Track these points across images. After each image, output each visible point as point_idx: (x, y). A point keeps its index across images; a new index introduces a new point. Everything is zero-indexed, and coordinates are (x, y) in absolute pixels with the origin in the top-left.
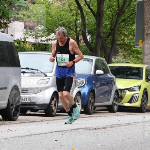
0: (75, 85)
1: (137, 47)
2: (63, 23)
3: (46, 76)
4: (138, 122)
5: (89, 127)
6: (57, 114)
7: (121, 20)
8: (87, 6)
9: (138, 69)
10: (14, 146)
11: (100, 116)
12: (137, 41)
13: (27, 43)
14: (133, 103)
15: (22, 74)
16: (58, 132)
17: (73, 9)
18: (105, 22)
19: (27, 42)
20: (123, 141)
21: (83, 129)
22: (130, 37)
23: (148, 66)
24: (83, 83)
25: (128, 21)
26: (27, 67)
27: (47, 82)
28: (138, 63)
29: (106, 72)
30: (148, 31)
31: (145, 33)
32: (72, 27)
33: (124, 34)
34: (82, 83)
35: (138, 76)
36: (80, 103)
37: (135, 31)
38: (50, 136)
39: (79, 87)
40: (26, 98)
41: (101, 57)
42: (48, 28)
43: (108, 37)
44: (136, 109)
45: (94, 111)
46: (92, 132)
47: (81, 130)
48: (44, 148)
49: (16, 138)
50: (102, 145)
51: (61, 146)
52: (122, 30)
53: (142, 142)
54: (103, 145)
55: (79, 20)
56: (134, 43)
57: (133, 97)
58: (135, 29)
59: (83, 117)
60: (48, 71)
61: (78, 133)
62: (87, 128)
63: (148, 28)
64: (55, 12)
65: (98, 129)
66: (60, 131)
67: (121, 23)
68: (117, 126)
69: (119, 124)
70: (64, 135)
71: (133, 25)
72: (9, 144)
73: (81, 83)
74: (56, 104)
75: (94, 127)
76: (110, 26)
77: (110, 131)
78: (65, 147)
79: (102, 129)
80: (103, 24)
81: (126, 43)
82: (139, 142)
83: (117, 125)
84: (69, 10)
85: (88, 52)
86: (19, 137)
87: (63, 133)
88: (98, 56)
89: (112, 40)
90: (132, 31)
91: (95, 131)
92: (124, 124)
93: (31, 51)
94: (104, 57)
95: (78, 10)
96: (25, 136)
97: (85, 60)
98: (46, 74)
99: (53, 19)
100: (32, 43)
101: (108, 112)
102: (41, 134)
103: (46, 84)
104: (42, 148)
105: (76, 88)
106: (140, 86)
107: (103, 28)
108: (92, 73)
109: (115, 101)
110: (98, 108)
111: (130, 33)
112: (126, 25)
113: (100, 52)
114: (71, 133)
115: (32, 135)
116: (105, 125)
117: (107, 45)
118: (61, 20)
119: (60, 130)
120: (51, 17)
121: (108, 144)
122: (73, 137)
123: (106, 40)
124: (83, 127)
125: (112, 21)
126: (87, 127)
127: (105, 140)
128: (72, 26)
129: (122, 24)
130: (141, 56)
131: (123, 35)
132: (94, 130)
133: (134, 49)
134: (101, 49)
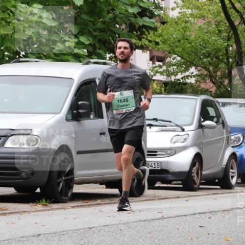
0: (228, 143)
2: (208, 51)
3: (183, 130)
6: (201, 186)
8: (243, 24)
10: (138, 235)
13: (154, 82)
15: (148, 128)
16: (202, 213)
17: (223, 29)
19: (154, 80)
24: (239, 140)
26: (155, 118)
27: (185, 139)
32: (221, 57)
36: (235, 171)
38: (192, 220)
39: (233, 147)
40: (155, 164)
42: (185, 59)
48: (183, 237)
49: (141, 222)
51: (209, 234)
55: (232, 46)
60: (186, 123)
61: (233, 215)
64: (195, 36)
66: (206, 213)
70: (213, 218)
72: (130, 231)
73: (236, 141)
74: (200, 173)
78: (214, 236)
84: (217, 32)
86: (145, 221)
87: (211, 215)
93: (161, 93)
95: (230, 32)
96: (154, 220)
97: (242, 106)
98: (184, 127)
99: (193, 46)
100: (161, 81)
102: (178, 216)
103: (183, 142)
104: (180, 237)
105: (229, 147)
114: (223, 216)
115: (164, 218)
118: (205, 48)
119: (205, 211)
120: (189, 43)
122: (227, 222)
128: (221, 55)
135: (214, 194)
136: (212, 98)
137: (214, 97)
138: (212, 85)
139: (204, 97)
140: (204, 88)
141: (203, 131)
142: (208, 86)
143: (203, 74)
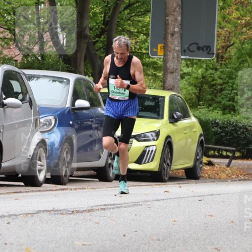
0: (36, 128)
1: (153, 57)
2: (13, 8)
4: (153, 200)
5: (61, 209)
7: (124, 5)
9: (155, 98)
11: (83, 189)
12: (154, 45)
14: (144, 163)
18: (93, 9)
20: (124, 236)
21: (48, 213)
22: (140, 38)
23: (173, 93)
24: (50, 124)
25: (137, 7)
28: (155, 88)
29: (94, 103)
30: (174, 28)
31: (169, 31)
33: (129, 31)
34: (48, 123)
35: (155, 113)
37: (150, 27)
39: (42, 132)
41: (85, 76)
43: (99, 36)
44: (150, 175)
45: (70, 178)
46: (66, 217)
47: (45, 215)
50: (84, 243)
51: (6, 244)
52: (126, 23)
53: (161, 239)
54: (86, 243)
55: (43, 3)
56: (147, 49)
57: (144, 152)
58: (150, 22)
59: (50, 190)
61: (38, 220)
62: (56, 211)
63: (174, 22)
65: (78, 212)
66: (4, 216)
67: (124, 10)
68: (113, 206)
69: (117, 204)
70: (12, 223)
71: (147, 16)
73: (46, 125)
75: (70, 210)
76: (103, 16)
77: (101, 216)
78: (13, 246)
79: (85, 213)
80: (90, 12)
81: (133, 48)
82: (155, 238)
83: (113, 204)
85: (60, 64)
87: (10, 220)
88: (80, 74)
89: (106, 43)
90: (144, 27)
91: (72, 215)
92: (128, 203)
94: (92, 76)
97: (55, 81)
101: (97, 180)
106: (159, 131)
107: (90, 20)
108: (68, 105)
109: (111, 159)
110: (79, 172)
111: (140, 30)
112: (133, 15)
113: (84, 65)
114: (26, 220)
116: (92, 204)
117: (97, 53)
119: (3, 214)
121: (96, 242)
122: (30, 228)
123: (95, 43)
124: (49, 209)
125: (106, 6)
126: (55, 209)
127: (90, 233)
129: (126, 12)
130: (160, 74)
131: (127, 34)
132: (70, 214)
133: (147, 60)
134: (85, 60)
135: (16, 192)
136: (17, 69)
137: (20, 68)
138: (17, 52)
139: (6, 67)
140: (7, 56)
141: (4, 110)
142: (12, 53)
143: (7, 37)
